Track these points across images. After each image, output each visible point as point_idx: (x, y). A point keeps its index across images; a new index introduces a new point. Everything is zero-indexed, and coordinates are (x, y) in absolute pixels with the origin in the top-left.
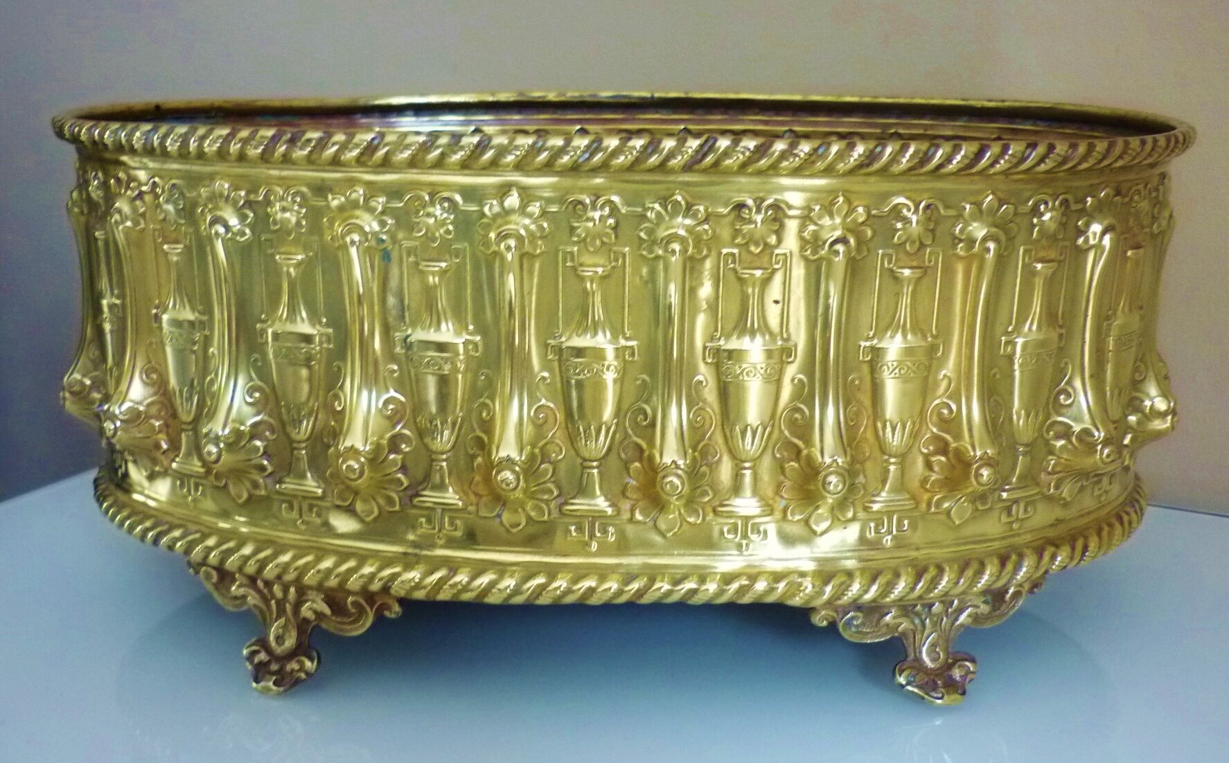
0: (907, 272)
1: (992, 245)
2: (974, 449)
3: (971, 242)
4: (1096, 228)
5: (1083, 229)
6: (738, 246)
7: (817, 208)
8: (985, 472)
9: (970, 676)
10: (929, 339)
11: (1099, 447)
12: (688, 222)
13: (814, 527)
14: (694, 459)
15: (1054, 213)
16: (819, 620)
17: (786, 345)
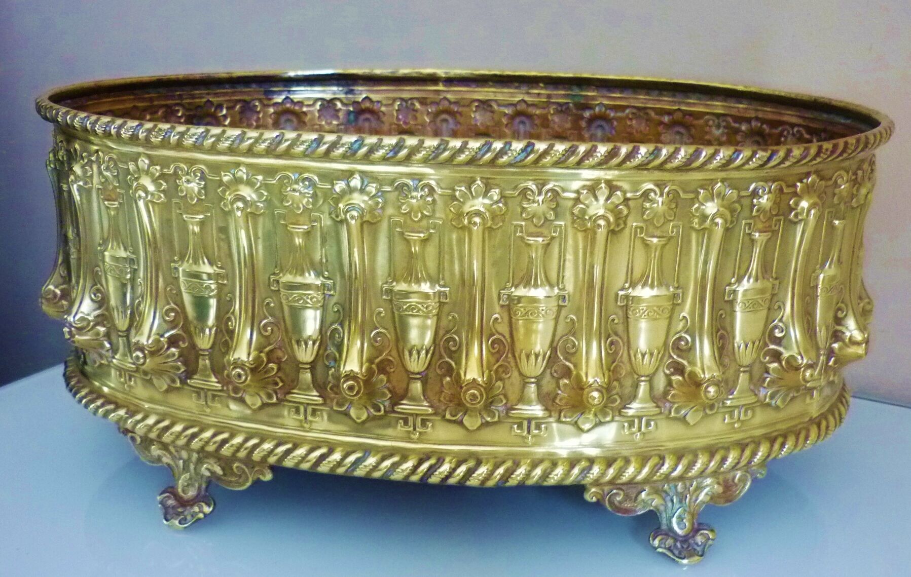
0: (655, 240)
1: (719, 221)
2: (704, 373)
3: (704, 217)
4: (804, 204)
5: (793, 206)
6: (525, 220)
7: (585, 192)
8: (712, 390)
9: (710, 542)
10: (672, 289)
11: (802, 369)
12: (487, 201)
13: (583, 427)
14: (490, 377)
15: (770, 195)
16: (590, 496)
17: (563, 293)
